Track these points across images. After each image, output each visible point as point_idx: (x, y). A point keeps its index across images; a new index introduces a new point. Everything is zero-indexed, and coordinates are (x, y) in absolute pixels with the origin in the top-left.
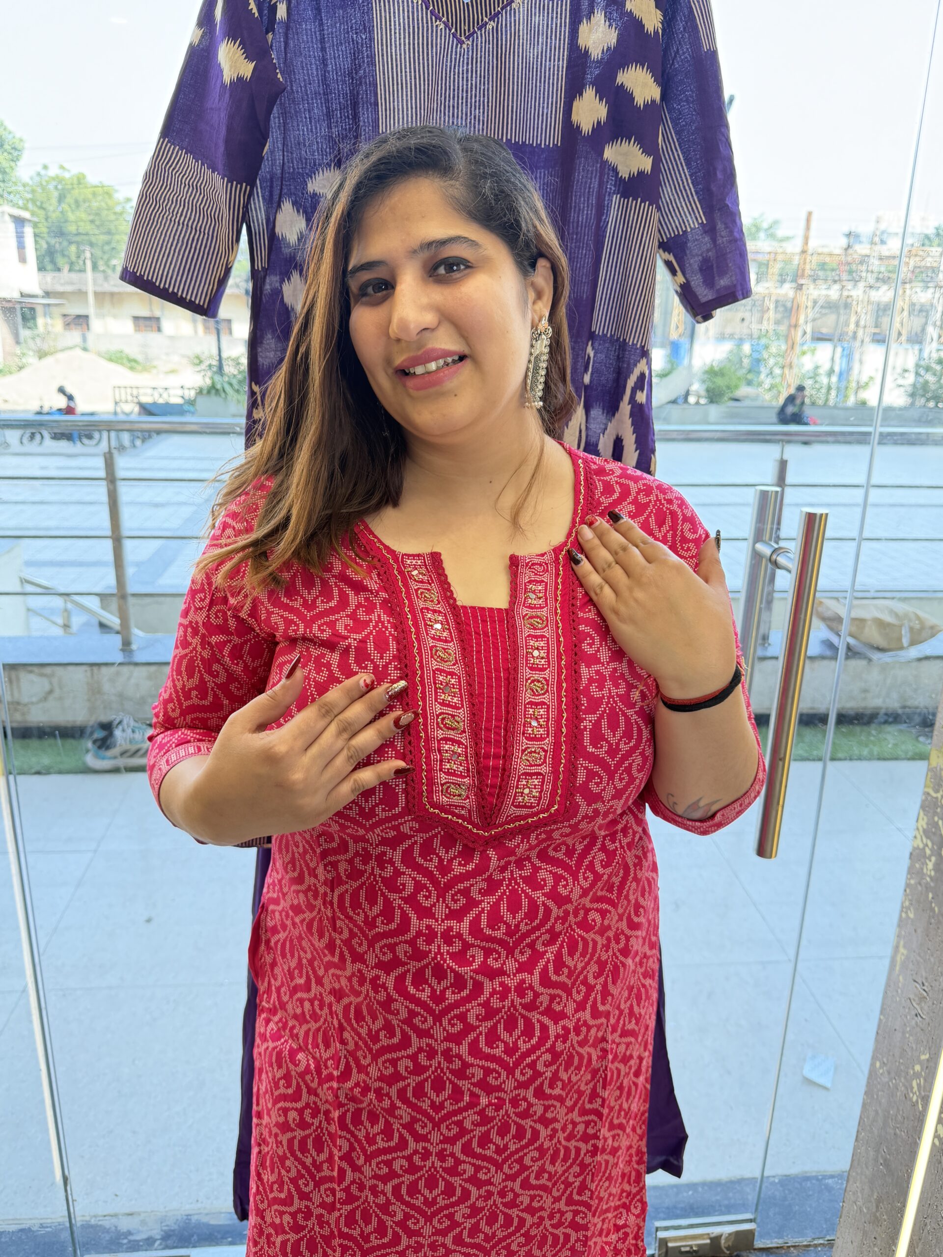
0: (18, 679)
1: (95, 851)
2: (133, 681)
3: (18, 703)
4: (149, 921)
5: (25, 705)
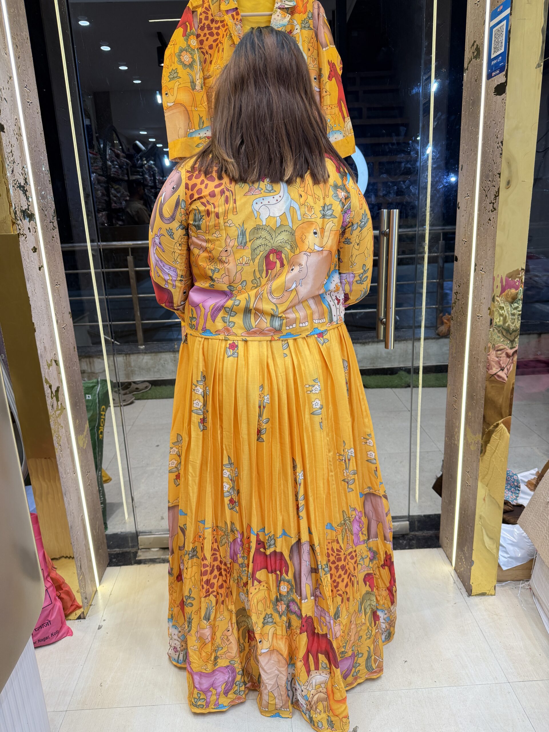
0: (93, 361)
1: (133, 425)
2: (145, 361)
3: (94, 373)
4: (158, 446)
5: (97, 373)
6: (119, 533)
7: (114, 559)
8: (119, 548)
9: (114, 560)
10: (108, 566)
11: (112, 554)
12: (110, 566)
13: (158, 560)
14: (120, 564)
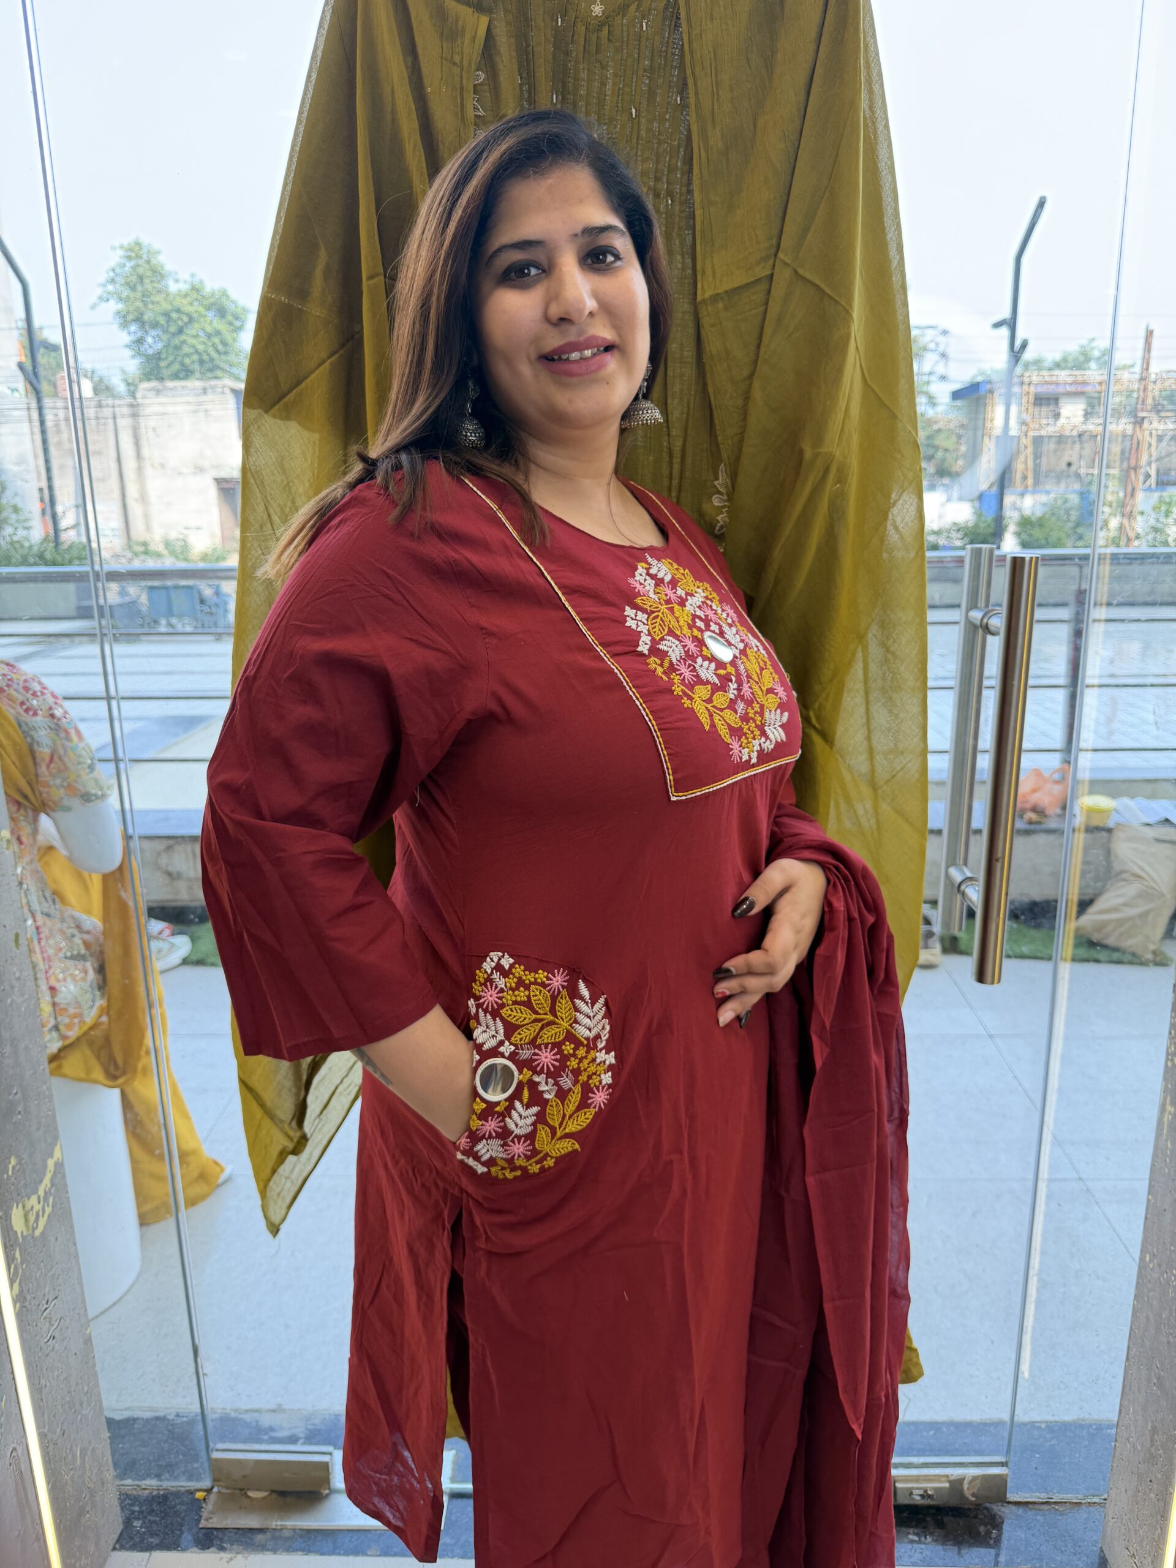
6: (171, 1417)
7: (138, 1519)
8: (158, 1476)
9: (137, 1524)
10: (114, 1549)
11: (135, 1499)
12: (123, 1548)
13: (259, 1537)
14: (154, 1540)
